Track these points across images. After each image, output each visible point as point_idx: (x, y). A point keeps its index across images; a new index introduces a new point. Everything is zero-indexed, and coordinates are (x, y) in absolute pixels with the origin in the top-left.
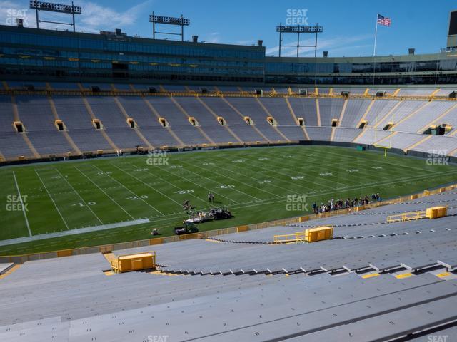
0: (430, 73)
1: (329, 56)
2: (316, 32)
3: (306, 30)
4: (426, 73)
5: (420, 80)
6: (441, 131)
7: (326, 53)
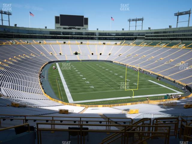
0: (53, 35)
1: (17, 26)
2: (9, 15)
3: (5, 13)
4: (52, 35)
5: (51, 37)
6: (76, 54)
7: (16, 25)
